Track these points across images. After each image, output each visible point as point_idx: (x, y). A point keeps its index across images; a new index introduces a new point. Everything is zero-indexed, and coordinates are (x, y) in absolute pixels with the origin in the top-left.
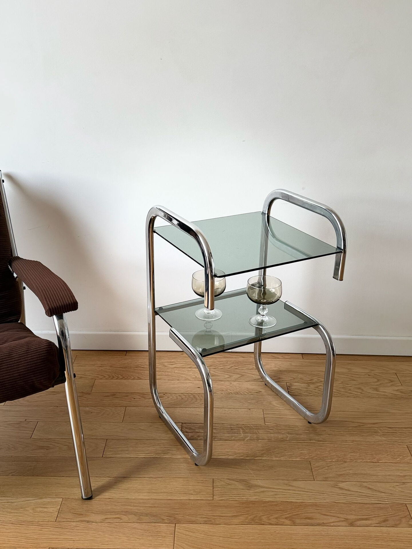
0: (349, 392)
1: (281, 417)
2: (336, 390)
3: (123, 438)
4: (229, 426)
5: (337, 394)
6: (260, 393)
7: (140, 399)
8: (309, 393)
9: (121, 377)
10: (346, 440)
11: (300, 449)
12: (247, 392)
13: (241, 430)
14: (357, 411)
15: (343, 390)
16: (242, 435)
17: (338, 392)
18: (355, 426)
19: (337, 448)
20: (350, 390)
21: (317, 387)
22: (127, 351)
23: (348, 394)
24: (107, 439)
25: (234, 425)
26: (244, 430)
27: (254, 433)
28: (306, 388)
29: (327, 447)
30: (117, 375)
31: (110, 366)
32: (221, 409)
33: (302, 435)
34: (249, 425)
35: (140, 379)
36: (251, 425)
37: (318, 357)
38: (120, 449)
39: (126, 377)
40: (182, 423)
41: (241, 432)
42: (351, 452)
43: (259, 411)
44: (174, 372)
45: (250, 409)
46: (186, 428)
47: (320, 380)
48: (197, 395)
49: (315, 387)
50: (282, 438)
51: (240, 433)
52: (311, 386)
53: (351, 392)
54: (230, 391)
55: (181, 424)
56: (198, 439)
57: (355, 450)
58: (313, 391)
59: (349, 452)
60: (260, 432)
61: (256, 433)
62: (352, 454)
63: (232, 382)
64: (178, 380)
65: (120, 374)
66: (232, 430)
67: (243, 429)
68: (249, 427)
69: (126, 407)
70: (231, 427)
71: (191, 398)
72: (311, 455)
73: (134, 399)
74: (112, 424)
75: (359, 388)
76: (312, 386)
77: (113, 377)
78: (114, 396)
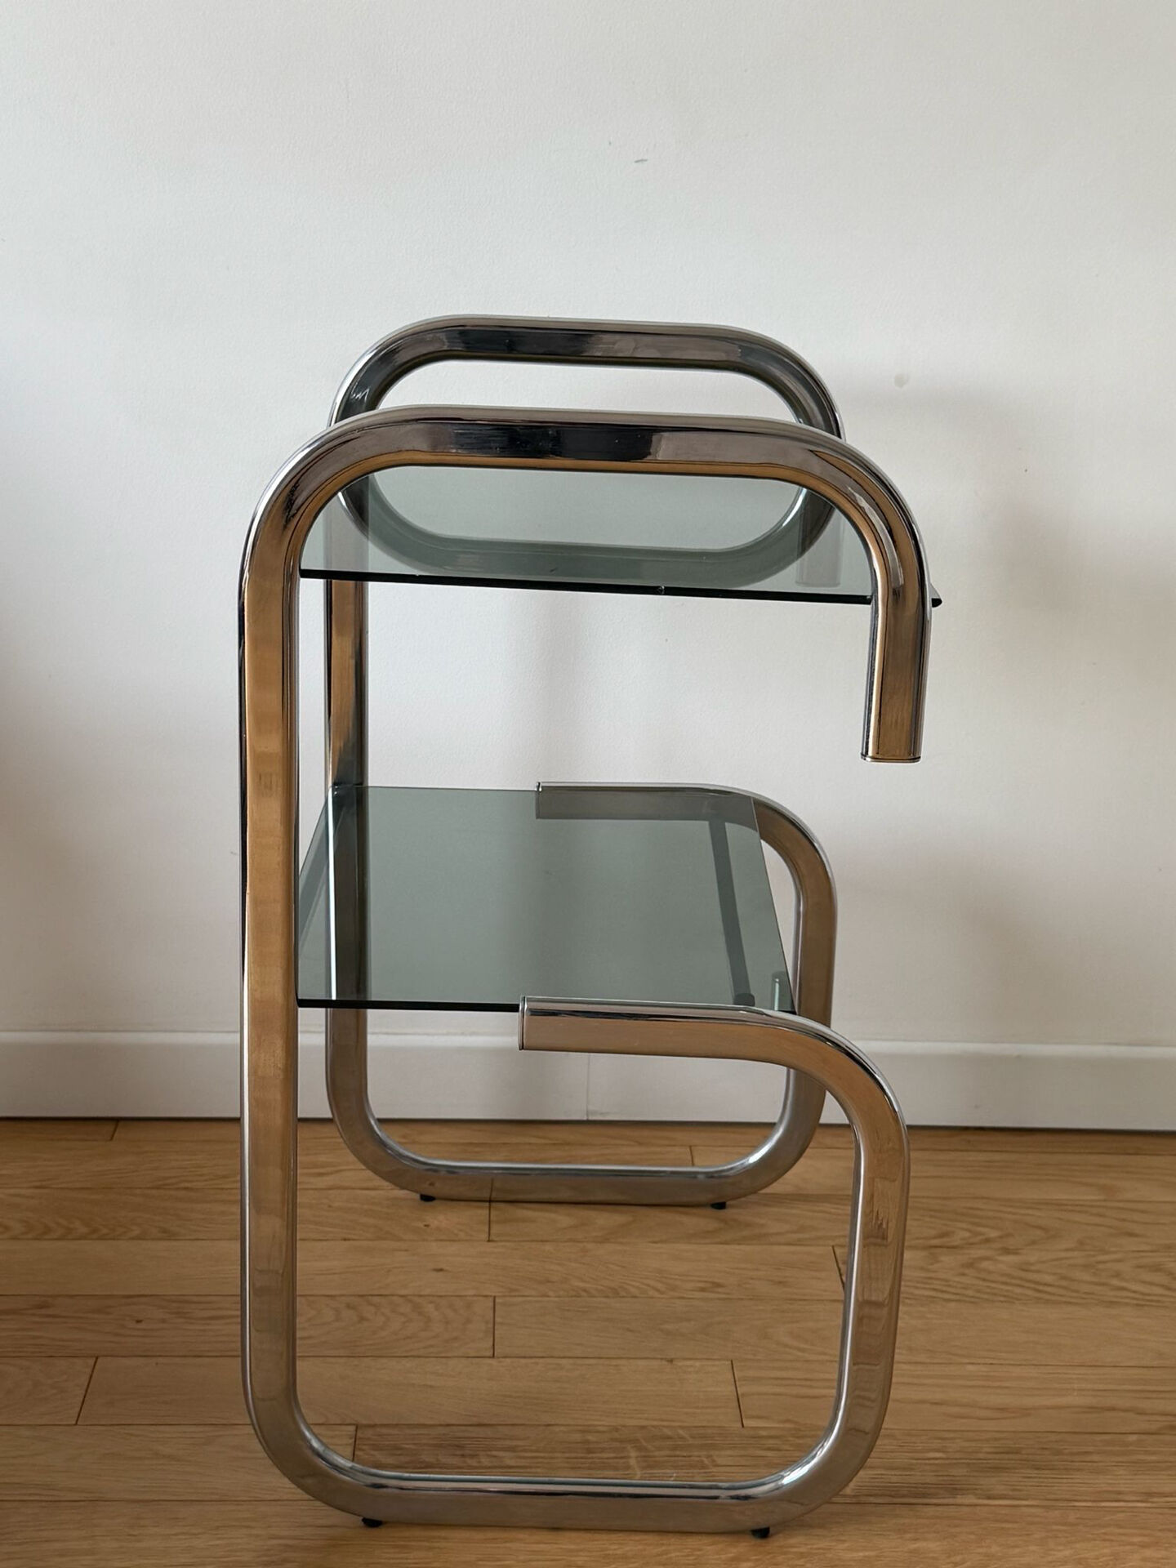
0: (1115, 1282)
1: (816, 1392)
2: (1055, 1274)
3: (76, 1496)
4: (577, 1437)
5: (1062, 1292)
6: (713, 1292)
7: (163, 1321)
8: (935, 1290)
9: (83, 1230)
10: (1119, 1493)
11: (908, 1536)
12: (659, 1286)
13: (633, 1454)
14: (1155, 1363)
15: (1086, 1277)
16: (639, 1473)
17: (1064, 1283)
18: (1154, 1427)
19: (1077, 1525)
20: (1117, 1275)
21: (970, 1265)
22: (117, 1120)
23: (1112, 1293)
25: (598, 1432)
26: (643, 1454)
27: (692, 1466)
28: (922, 1269)
29: (1032, 1523)
30: (65, 1223)
31: (38, 1184)
32: (541, 1360)
33: (912, 1469)
34: (668, 1432)
35: (168, 1235)
36: (681, 1432)
37: (969, 1141)
38: (57, 1545)
39: (105, 1231)
40: (357, 1427)
41: (632, 1462)
42: (1144, 1546)
43: (715, 1369)
44: (330, 1206)
45: (671, 1361)
46: (376, 1447)
47: (981, 1234)
48: (431, 1302)
49: (963, 1266)
51: (628, 1467)
52: (943, 1258)
53: (1124, 1284)
54: (581, 1285)
55: (352, 1428)
57: (1160, 1534)
58: (957, 1279)
59: (1132, 1544)
60: (720, 1461)
61: (704, 1467)
62: (1148, 1553)
63: (590, 1246)
64: (345, 1240)
65: (78, 1219)
66: (589, 1451)
67: (640, 1449)
68: (669, 1438)
69: (97, 1358)
70: (588, 1442)
71: (402, 1314)
72: (958, 1558)
73: (139, 1321)
74: (23, 1431)
75: (1157, 1268)
76: (948, 1260)
77: (48, 1230)
78: (43, 1311)
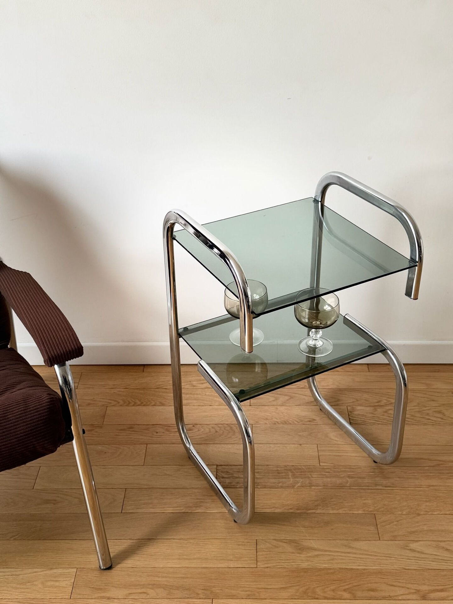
0: (427, 417)
1: (340, 454)
2: (410, 414)
3: (146, 487)
4: (275, 469)
5: (411, 420)
6: (313, 422)
7: (163, 433)
8: (375, 420)
9: (139, 403)
10: (421, 485)
11: (363, 499)
12: (298, 420)
13: (290, 474)
14: (435, 444)
15: (418, 415)
16: (292, 480)
17: (412, 418)
18: (432, 465)
19: (408, 495)
20: (428, 414)
21: (386, 412)
22: (144, 365)
23: (426, 421)
24: (126, 489)
25: (281, 467)
26: (293, 474)
27: (306, 478)
28: (372, 413)
29: (396, 495)
30: (133, 400)
31: (125, 387)
32: (265, 445)
33: (365, 478)
34: (300, 467)
35: (162, 404)
36: (303, 467)
37: (389, 369)
38: (142, 502)
39: (145, 403)
40: (217, 465)
41: (290, 476)
42: (426, 501)
43: (313, 447)
44: (205, 394)
45: (301, 445)
46: (222, 472)
47: (390, 401)
48: (235, 426)
49: (384, 412)
50: (342, 484)
51: (289, 478)
52: (378, 410)
53: (429, 418)
54: (276, 420)
55: (216, 466)
56: (238, 487)
57: (431, 498)
58: (381, 417)
59: (423, 501)
60: (314, 476)
61: (309, 478)
62: (428, 504)
63: (278, 407)
64: (210, 406)
65: (137, 399)
66: (279, 473)
67: (292, 472)
68: (300, 469)
69: (147, 444)
70: (278, 470)
71: (227, 430)
72: (376, 505)
73: (157, 433)
74: (131, 467)
75: (440, 412)
76: (380, 410)
77: (129, 403)
78: (131, 430)
